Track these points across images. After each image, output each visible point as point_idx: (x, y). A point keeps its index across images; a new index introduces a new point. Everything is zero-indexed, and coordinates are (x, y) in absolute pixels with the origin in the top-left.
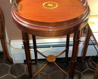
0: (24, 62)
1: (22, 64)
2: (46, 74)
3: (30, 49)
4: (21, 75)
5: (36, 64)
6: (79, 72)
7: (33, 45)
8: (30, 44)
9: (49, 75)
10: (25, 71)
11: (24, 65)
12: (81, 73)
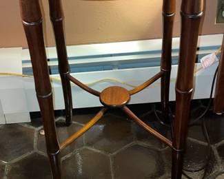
0: (30, 121)
1: (26, 125)
2: (99, 151)
3: (50, 76)
4: (24, 156)
5: (68, 124)
6: (206, 144)
7: (57, 63)
8: (49, 60)
9: (109, 155)
10: (35, 144)
11: (32, 127)
12: (214, 147)
